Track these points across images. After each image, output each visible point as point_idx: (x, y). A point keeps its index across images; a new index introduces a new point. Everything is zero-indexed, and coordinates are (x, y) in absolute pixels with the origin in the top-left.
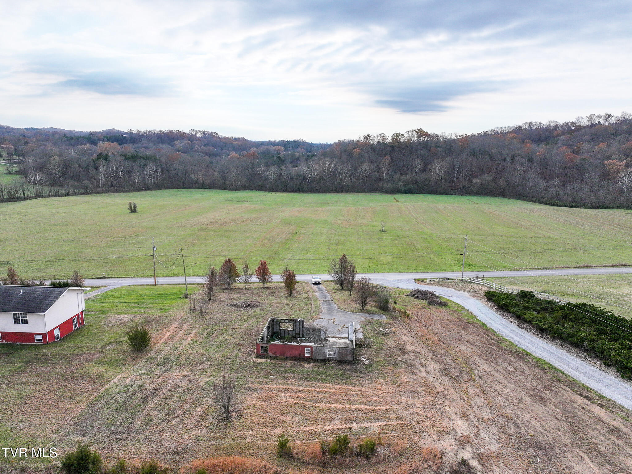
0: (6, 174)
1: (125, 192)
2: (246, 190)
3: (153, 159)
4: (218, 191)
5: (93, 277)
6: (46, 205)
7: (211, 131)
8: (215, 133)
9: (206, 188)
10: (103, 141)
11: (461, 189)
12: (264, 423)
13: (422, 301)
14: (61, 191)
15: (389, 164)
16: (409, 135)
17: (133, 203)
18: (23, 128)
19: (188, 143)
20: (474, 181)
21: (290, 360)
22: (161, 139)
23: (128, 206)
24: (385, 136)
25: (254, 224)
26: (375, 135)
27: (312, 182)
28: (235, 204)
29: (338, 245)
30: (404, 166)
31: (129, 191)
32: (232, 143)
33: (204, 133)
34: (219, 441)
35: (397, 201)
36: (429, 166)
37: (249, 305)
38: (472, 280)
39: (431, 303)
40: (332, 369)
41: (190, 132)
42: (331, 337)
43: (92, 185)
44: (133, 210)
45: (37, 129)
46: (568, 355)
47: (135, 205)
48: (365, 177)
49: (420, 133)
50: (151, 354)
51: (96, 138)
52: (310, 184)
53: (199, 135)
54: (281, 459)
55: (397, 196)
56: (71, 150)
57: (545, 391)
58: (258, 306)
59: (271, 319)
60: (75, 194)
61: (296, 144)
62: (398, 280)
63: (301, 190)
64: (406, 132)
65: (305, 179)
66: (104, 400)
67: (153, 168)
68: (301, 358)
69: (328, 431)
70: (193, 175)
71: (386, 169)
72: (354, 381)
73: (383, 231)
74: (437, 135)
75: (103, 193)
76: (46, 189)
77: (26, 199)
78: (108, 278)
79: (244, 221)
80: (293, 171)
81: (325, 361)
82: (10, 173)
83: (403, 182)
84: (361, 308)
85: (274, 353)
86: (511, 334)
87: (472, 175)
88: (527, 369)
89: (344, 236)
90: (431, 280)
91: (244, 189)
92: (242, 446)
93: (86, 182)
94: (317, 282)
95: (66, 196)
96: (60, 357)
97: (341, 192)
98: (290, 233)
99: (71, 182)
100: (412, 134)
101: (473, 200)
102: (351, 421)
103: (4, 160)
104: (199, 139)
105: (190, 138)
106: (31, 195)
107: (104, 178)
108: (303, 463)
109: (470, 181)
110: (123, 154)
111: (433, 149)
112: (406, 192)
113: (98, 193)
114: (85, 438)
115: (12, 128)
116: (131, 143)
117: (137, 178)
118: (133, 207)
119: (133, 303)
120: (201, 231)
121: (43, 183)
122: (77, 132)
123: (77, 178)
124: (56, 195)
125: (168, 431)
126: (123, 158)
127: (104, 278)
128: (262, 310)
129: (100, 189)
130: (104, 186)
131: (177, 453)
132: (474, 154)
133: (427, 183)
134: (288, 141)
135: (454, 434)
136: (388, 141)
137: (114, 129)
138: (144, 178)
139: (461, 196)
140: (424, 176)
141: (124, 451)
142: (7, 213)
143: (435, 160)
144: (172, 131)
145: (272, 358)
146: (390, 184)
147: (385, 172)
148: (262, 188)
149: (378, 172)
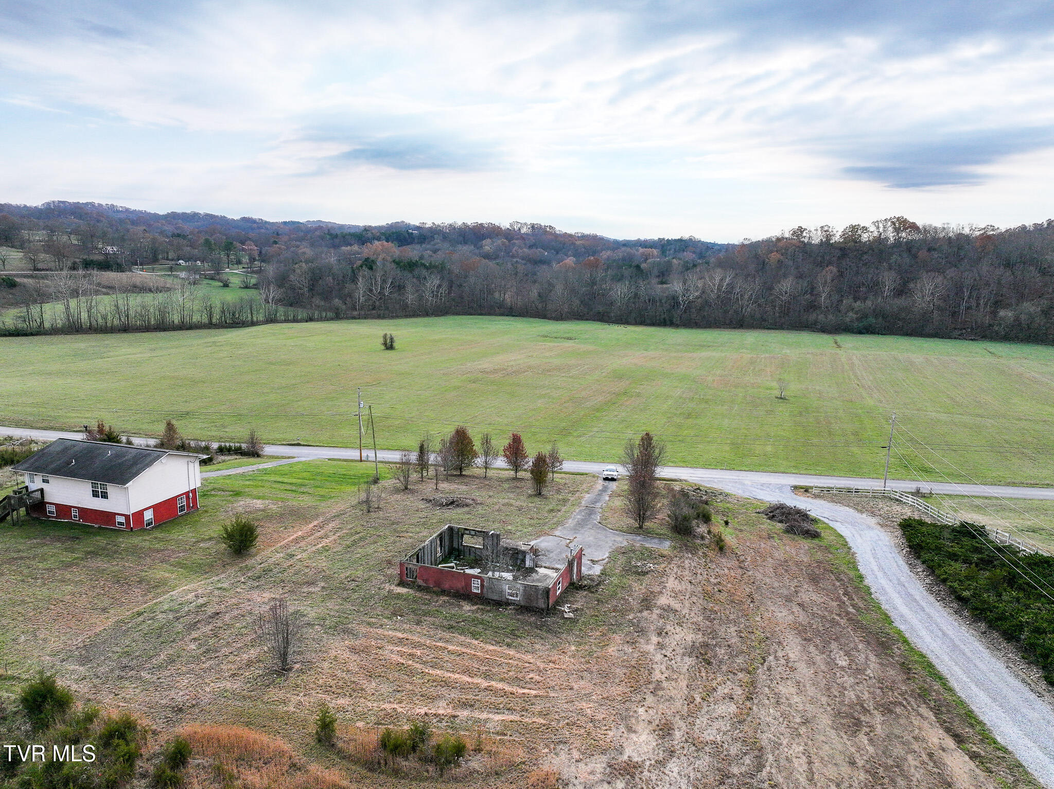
0: (242, 288)
1: (392, 317)
2: (578, 319)
3: (439, 269)
4: (532, 320)
5: (284, 443)
6: (274, 334)
7: (543, 223)
8: (550, 226)
9: (513, 316)
10: (379, 239)
11: (972, 329)
12: (331, 687)
13: (780, 524)
14: (301, 314)
15: (832, 281)
16: (878, 228)
17: (388, 336)
18: (280, 221)
19: (503, 244)
20: (1002, 313)
21: (448, 595)
22: (464, 238)
23: (381, 340)
24: (830, 230)
25: (563, 375)
26: (812, 229)
27: (688, 309)
28: (550, 342)
29: (689, 416)
30: (863, 284)
31: (397, 317)
32: (575, 244)
33: (533, 226)
34: (248, 703)
35: (839, 347)
36: (912, 285)
37: (452, 503)
38: (900, 497)
39: (790, 530)
40: (504, 619)
41: (511, 225)
42: (545, 567)
43: (344, 306)
44: (389, 345)
45: (298, 222)
46: (986, 654)
47: (392, 339)
48: (785, 303)
49: (900, 224)
50: (250, 562)
51: (369, 235)
52: (685, 312)
53: (524, 230)
54: (318, 746)
55: (841, 338)
56: (331, 253)
57: (876, 712)
58: (467, 505)
59: (449, 527)
60: (320, 319)
61: (683, 245)
62: (762, 485)
63: (668, 323)
64: (874, 223)
65: (678, 304)
66: (141, 619)
67: (437, 282)
68: (465, 595)
69: (417, 714)
70: (497, 295)
71: (827, 290)
72: (525, 642)
73: (781, 398)
74: (935, 228)
75: (359, 318)
76: (281, 310)
77: (253, 324)
78: (304, 445)
79: (549, 371)
80: (658, 290)
81: (500, 604)
82: (246, 287)
83: (856, 313)
84: (638, 525)
85: (426, 581)
86: (899, 602)
87: (998, 304)
88: (877, 666)
89: (706, 402)
90: (822, 489)
91: (575, 319)
92: (275, 716)
93: (337, 302)
94: (610, 477)
95: (307, 321)
96: (135, 551)
97: (739, 328)
98: (614, 393)
99: (317, 301)
100: (884, 227)
101: (992, 350)
102: (465, 705)
103: (243, 268)
104: (523, 237)
105: (510, 235)
106: (261, 318)
107: (363, 297)
108: (344, 758)
109: (994, 313)
110: (397, 260)
111: (923, 254)
112: (861, 331)
113: (354, 318)
114: (81, 668)
115: (266, 222)
116: (418, 243)
117: (410, 297)
118: (388, 341)
119: (291, 484)
120: (474, 382)
121: (279, 301)
122: (350, 227)
123: (326, 296)
124: (295, 320)
125: (191, 676)
126: (394, 266)
127: (299, 445)
128: (469, 513)
129: (355, 313)
130: (362, 308)
131: (180, 710)
132: (1008, 265)
133: (903, 315)
134: (670, 239)
135: (613, 756)
136: (837, 238)
137: (403, 222)
138: (421, 298)
139: (971, 342)
140: (901, 302)
141: (116, 695)
142: (218, 344)
143: (925, 275)
144: (481, 224)
145: (420, 588)
146: (830, 317)
147: (824, 295)
148: (603, 318)
149: (811, 294)
